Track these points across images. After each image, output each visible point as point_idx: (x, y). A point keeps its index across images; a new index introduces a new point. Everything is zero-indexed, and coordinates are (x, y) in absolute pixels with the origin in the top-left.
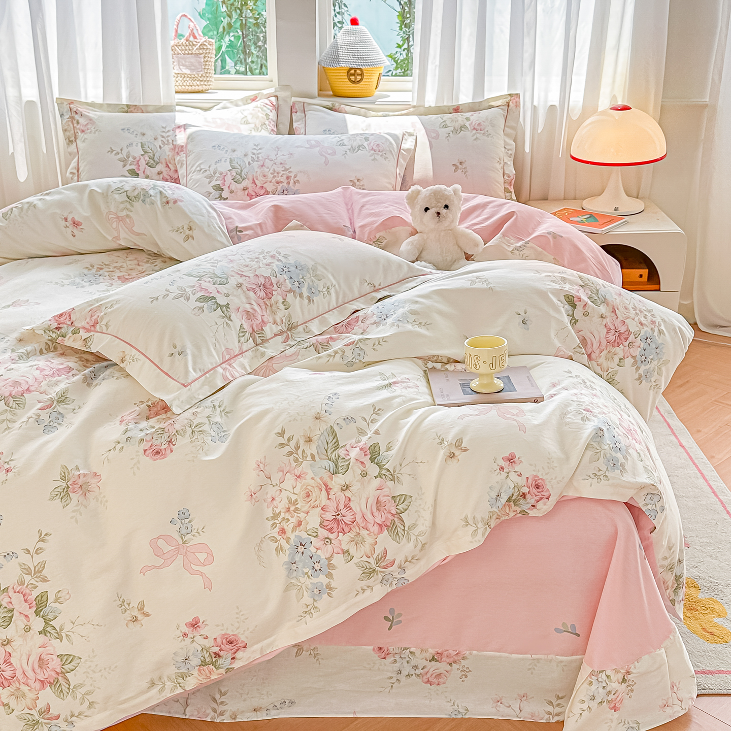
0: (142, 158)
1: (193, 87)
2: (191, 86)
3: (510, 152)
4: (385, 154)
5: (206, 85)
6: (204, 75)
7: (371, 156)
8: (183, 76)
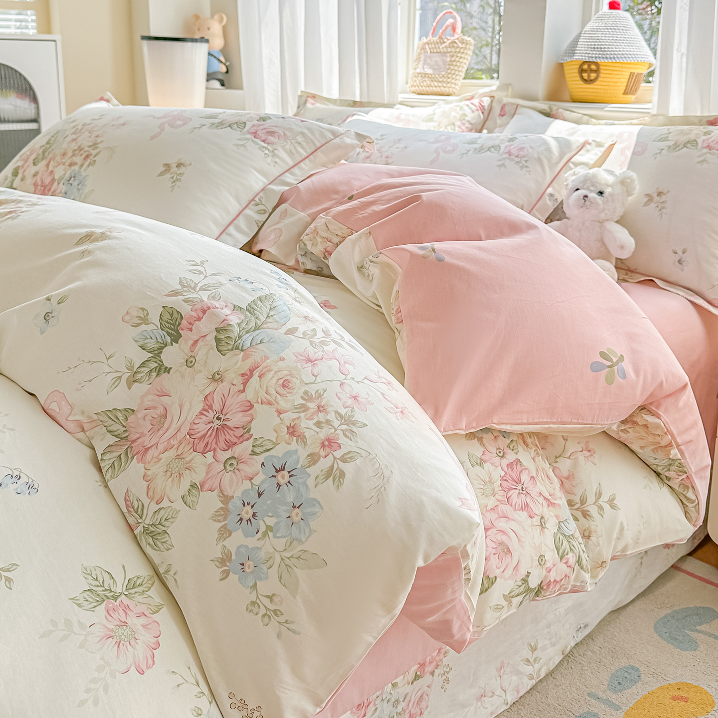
1: (431, 88)
2: (429, 87)
4: (526, 161)
7: (499, 160)
8: (424, 76)
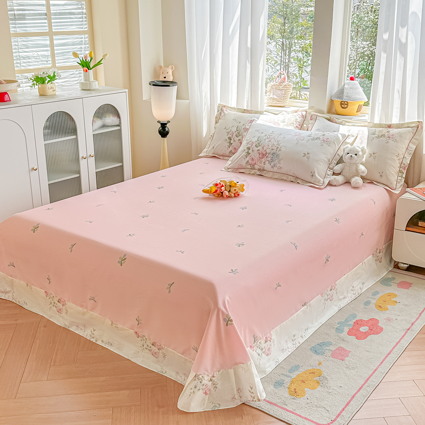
0: (235, 132)
1: (276, 104)
3: (410, 152)
5: (282, 104)
6: (283, 99)
8: (273, 99)
